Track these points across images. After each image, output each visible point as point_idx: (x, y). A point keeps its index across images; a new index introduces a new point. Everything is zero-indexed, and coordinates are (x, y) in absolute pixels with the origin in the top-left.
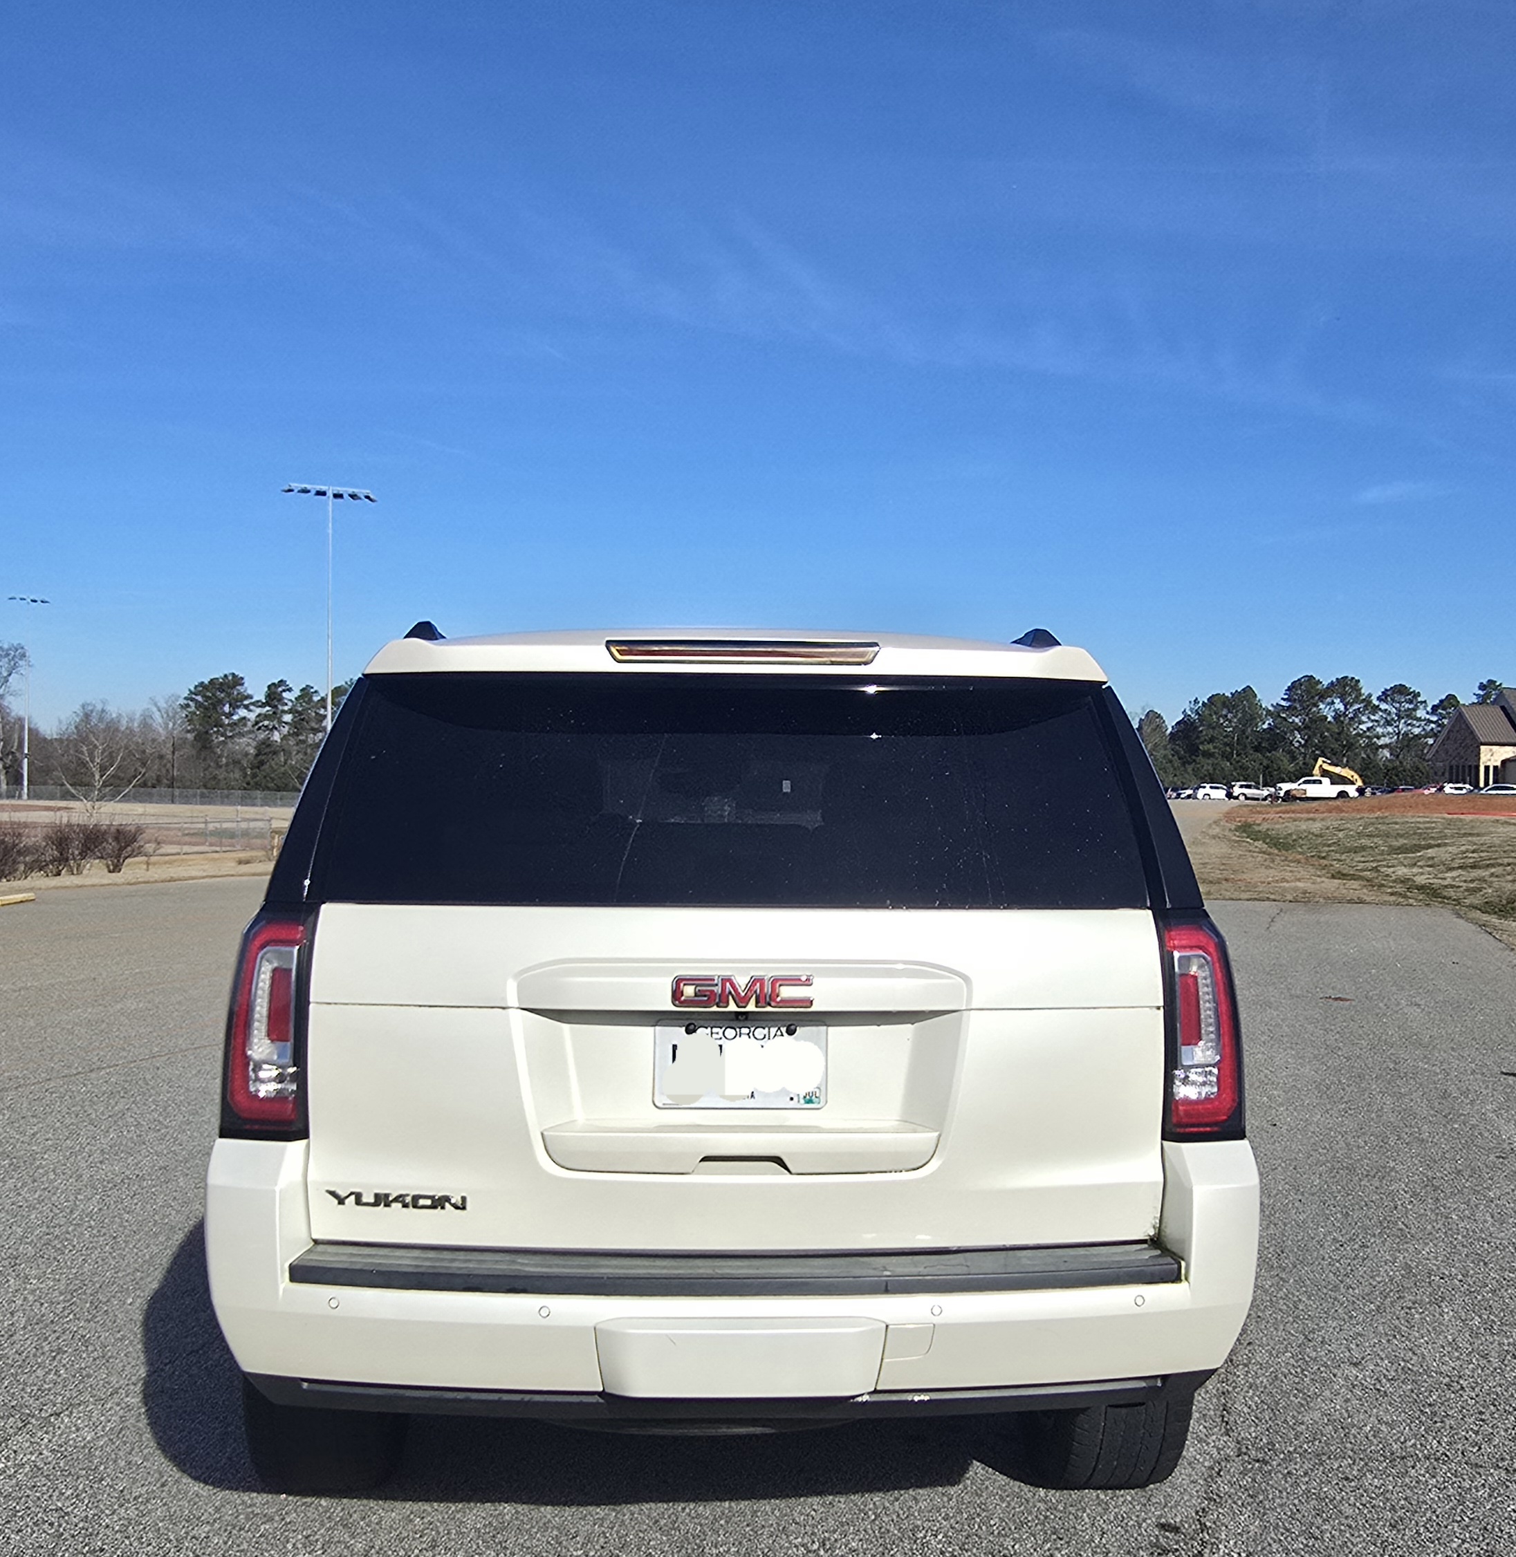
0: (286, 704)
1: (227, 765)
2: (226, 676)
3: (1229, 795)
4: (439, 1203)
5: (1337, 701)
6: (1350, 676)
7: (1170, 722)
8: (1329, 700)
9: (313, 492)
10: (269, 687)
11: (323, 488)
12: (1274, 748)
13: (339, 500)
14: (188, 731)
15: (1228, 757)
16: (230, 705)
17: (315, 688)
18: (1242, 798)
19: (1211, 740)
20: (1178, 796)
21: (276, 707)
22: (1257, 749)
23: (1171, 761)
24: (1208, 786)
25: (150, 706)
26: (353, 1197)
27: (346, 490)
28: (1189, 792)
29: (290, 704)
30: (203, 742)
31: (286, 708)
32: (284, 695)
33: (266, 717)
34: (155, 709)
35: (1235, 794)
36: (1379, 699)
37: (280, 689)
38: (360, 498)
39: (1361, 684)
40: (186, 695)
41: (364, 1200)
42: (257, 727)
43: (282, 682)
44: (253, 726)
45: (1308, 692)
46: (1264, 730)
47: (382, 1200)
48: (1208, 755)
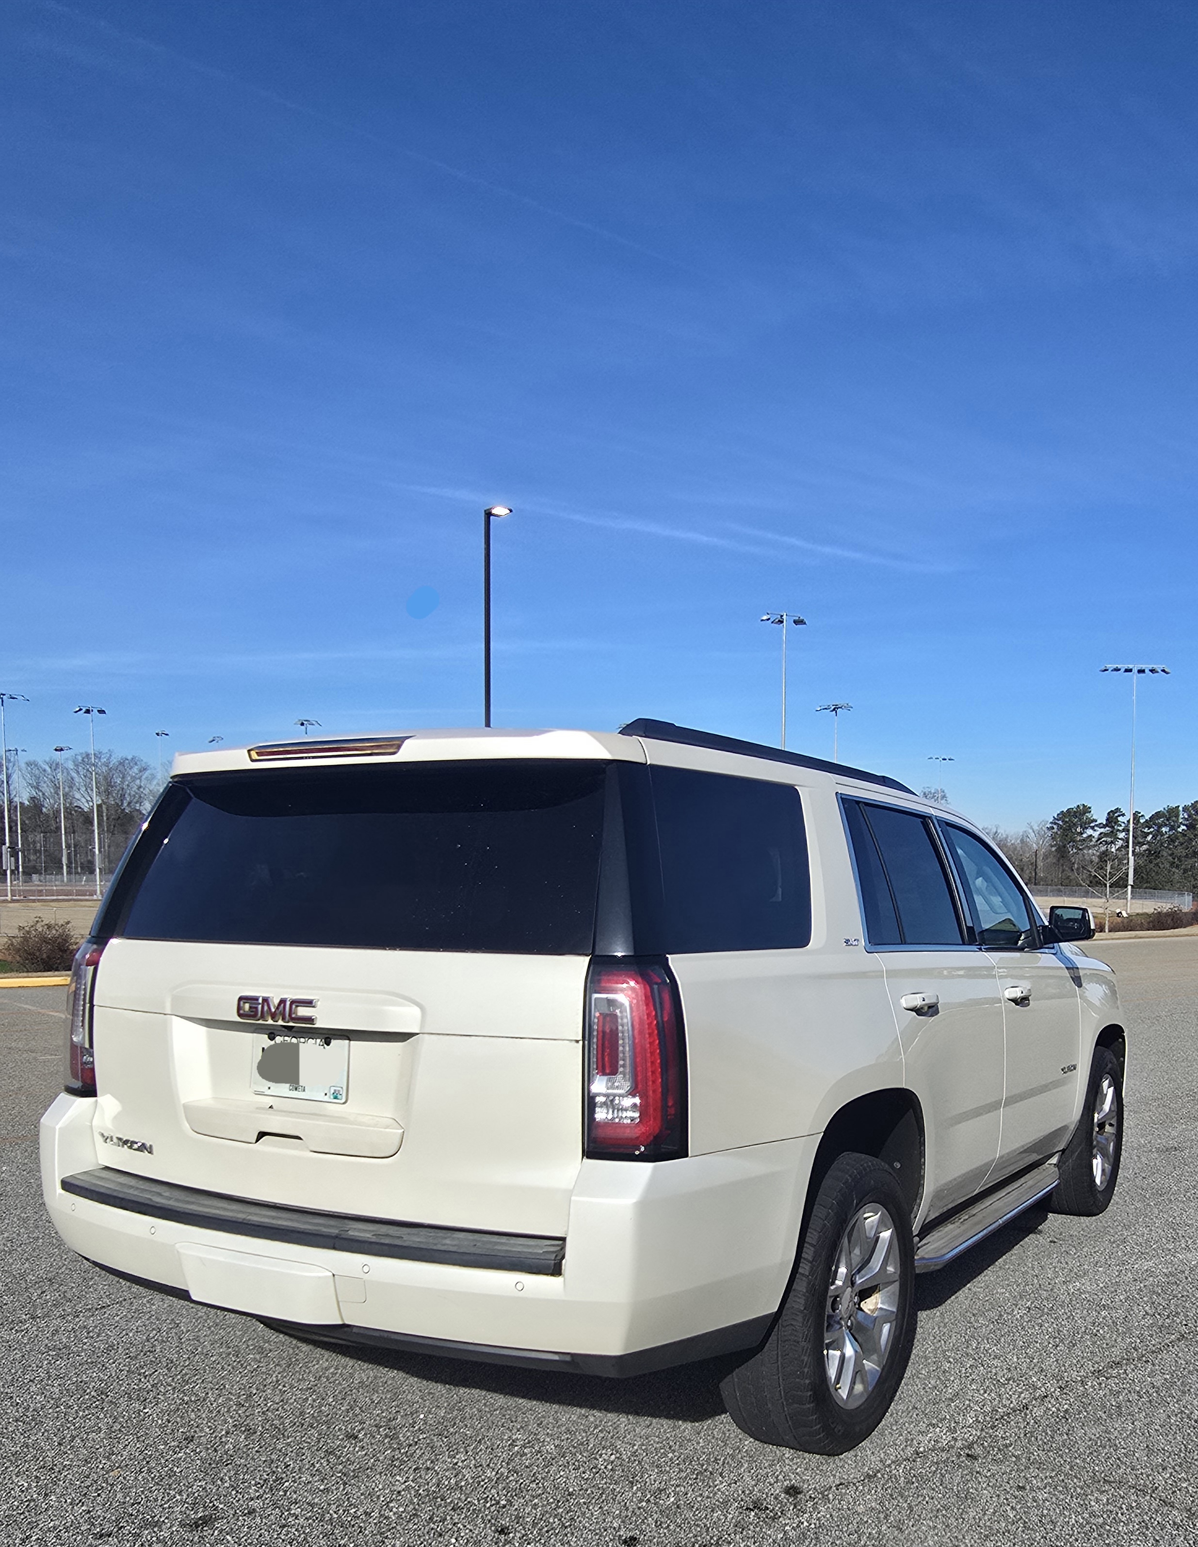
0: (1121, 826)
1: (1078, 869)
2: (1078, 806)
4: (141, 1147)
9: (1122, 670)
10: (1109, 814)
11: (1131, 666)
13: (1142, 675)
14: (1052, 846)
16: (1081, 827)
17: (1142, 814)
21: (1113, 827)
25: (1027, 829)
27: (1147, 667)
29: (1123, 825)
30: (1062, 853)
31: (1121, 828)
32: (1119, 819)
33: (1106, 835)
34: (1031, 831)
37: (1116, 815)
38: (1158, 672)
40: (1051, 821)
42: (1099, 842)
43: (1118, 810)
44: (1097, 841)
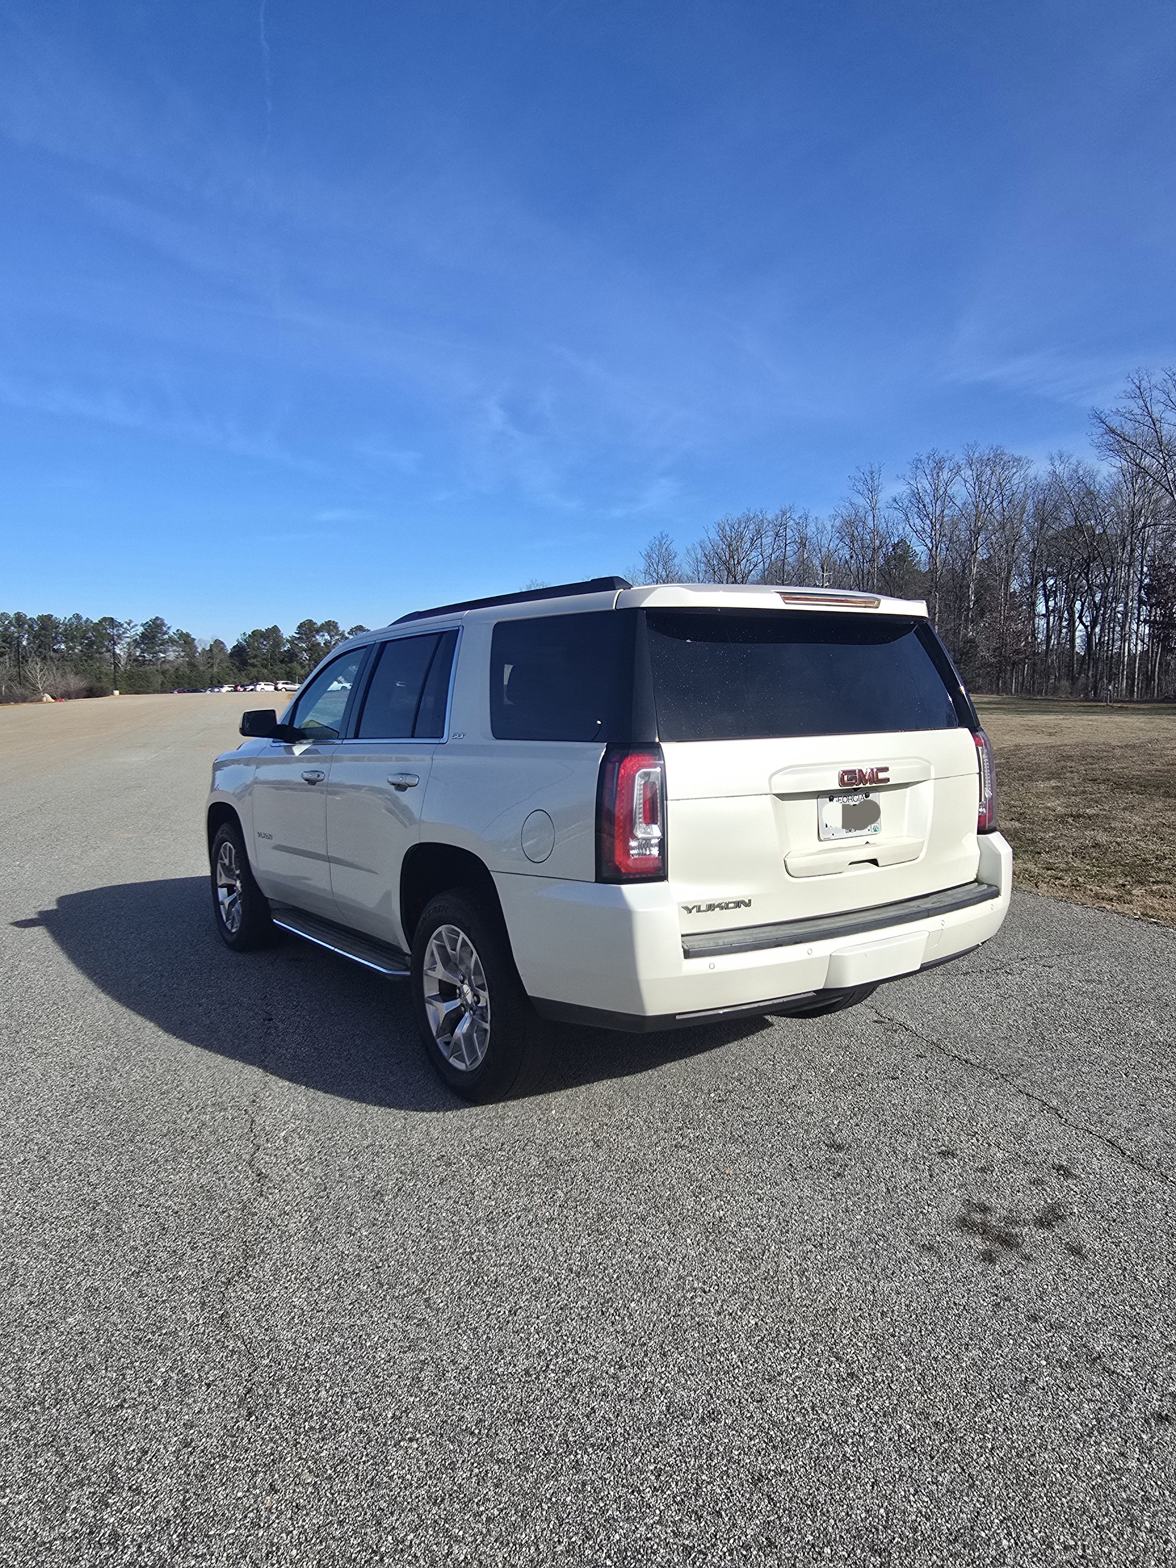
3: (276, 689)
4: (738, 904)
5: (326, 634)
6: (333, 620)
7: (229, 647)
8: (321, 634)
12: (291, 661)
15: (265, 667)
18: (284, 690)
19: (255, 657)
20: (245, 690)
22: (282, 662)
23: (232, 670)
24: (263, 683)
26: (695, 909)
28: (251, 687)
35: (279, 688)
36: (349, 633)
39: (339, 625)
41: (702, 909)
45: (309, 629)
46: (285, 651)
47: (711, 907)
48: (253, 665)
